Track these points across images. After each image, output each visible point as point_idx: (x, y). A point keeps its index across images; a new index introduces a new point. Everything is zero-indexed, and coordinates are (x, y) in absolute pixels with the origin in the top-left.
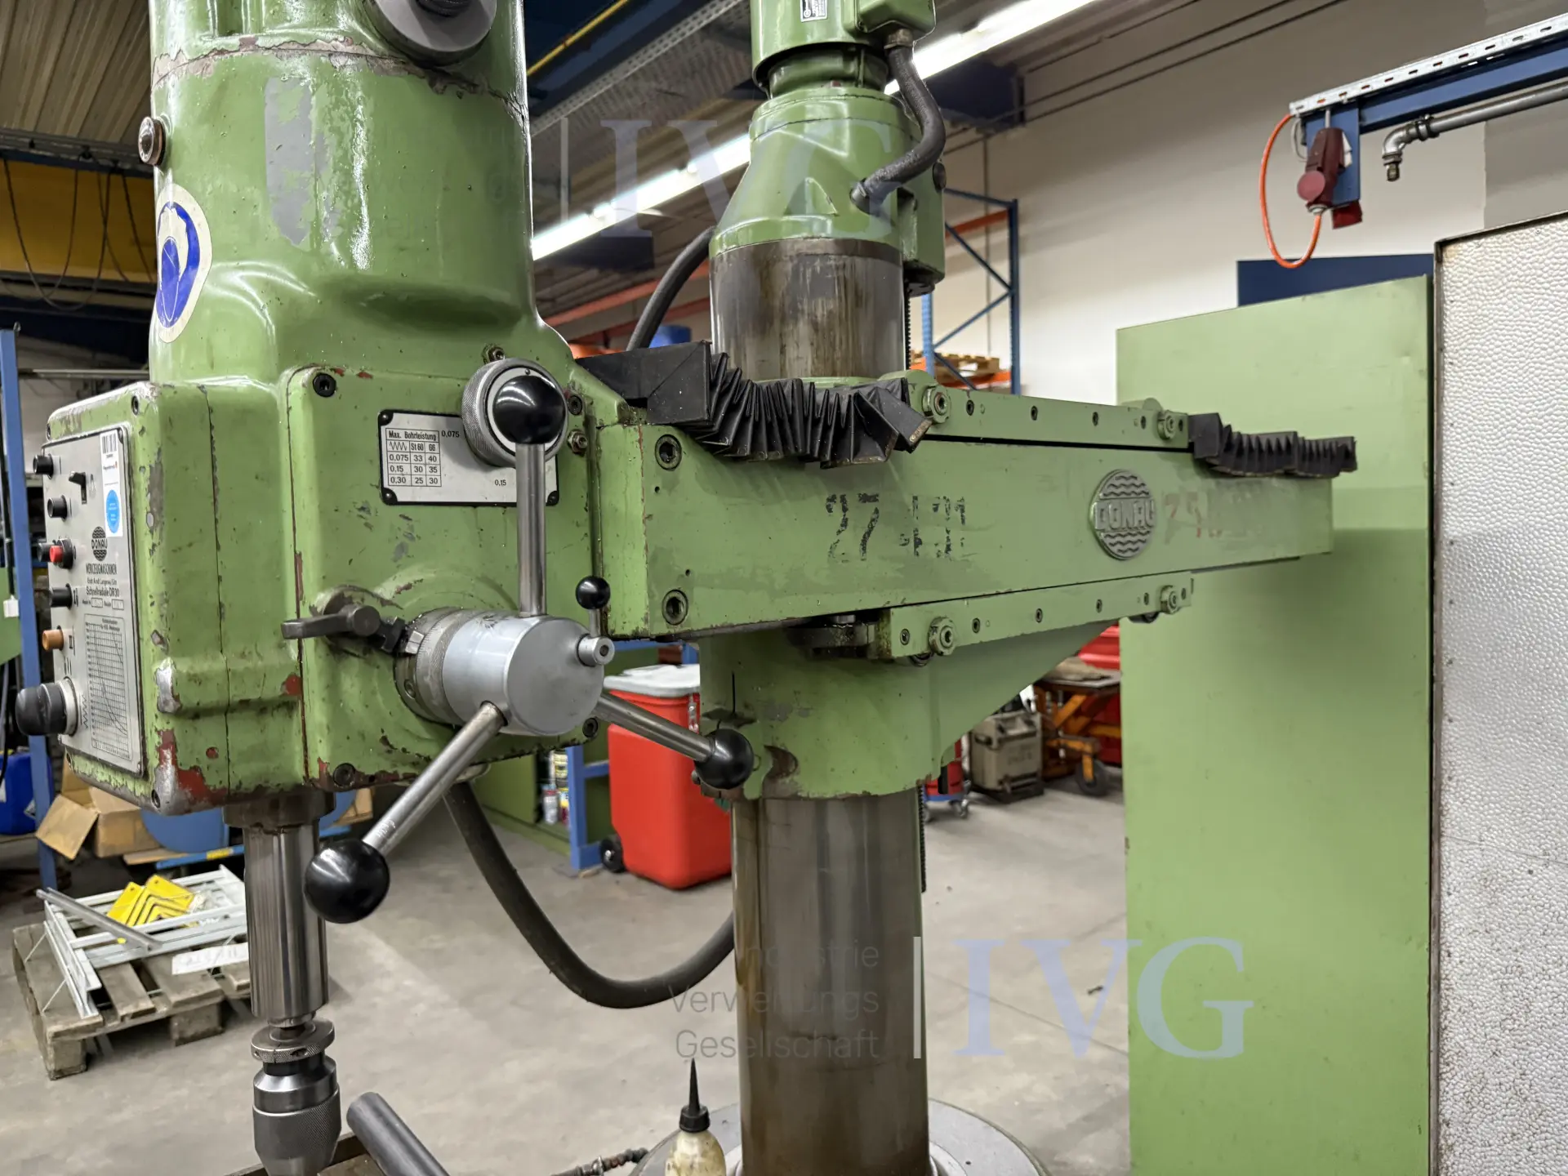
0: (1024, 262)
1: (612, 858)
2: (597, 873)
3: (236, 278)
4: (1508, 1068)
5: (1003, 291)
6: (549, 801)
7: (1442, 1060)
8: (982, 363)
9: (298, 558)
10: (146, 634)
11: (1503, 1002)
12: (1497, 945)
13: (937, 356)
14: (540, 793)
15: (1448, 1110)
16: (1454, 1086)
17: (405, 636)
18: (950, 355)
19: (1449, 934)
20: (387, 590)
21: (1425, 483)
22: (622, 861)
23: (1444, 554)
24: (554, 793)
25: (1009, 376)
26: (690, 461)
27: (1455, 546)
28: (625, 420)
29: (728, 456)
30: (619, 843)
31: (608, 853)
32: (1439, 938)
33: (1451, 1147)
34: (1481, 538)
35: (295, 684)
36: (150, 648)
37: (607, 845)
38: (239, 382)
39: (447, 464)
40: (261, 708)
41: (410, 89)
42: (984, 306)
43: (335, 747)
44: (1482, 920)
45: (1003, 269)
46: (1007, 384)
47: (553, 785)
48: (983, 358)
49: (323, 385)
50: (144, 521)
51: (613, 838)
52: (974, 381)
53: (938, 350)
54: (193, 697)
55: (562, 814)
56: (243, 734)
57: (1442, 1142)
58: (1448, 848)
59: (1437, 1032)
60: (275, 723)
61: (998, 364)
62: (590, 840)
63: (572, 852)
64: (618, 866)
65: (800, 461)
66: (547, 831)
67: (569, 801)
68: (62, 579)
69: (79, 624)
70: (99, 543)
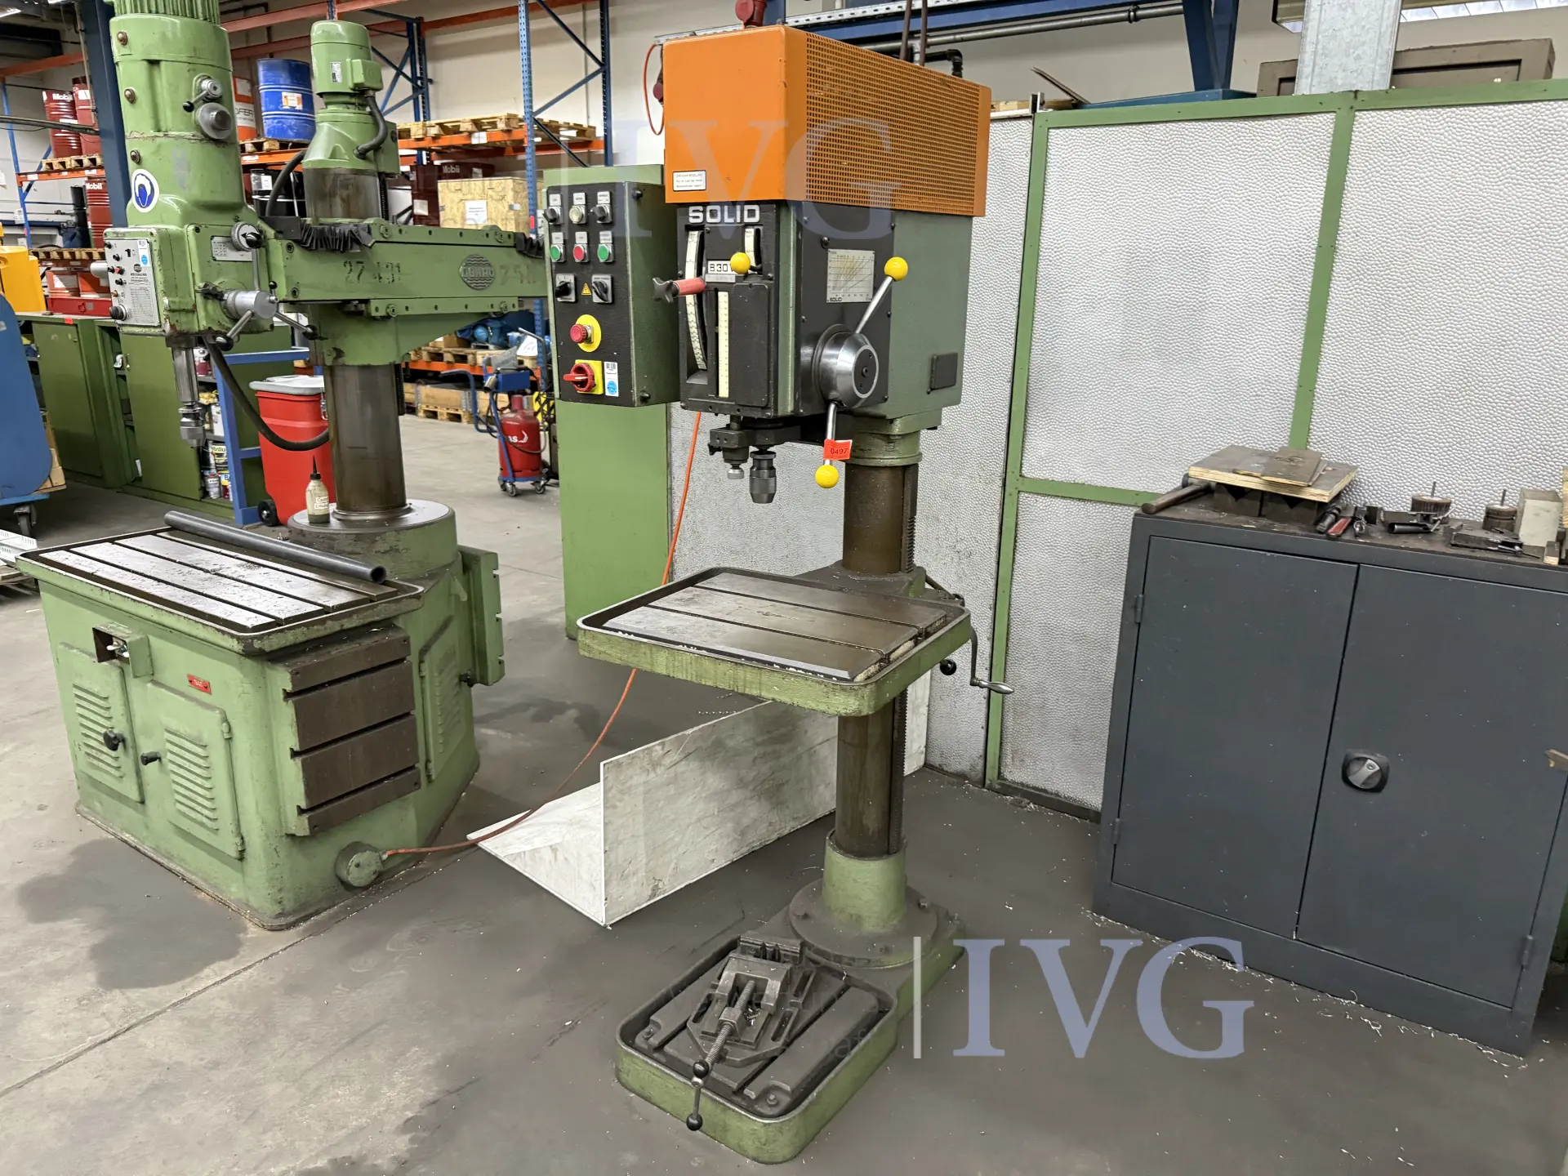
0: (613, 42)
1: (268, 515)
2: (258, 526)
3: (167, 198)
5: (597, 67)
6: (211, 481)
8: (581, 131)
9: (193, 274)
10: (159, 291)
13: (536, 121)
14: (203, 477)
17: (223, 295)
18: (551, 121)
20: (216, 283)
22: (278, 517)
24: (214, 476)
25: (603, 145)
26: (297, 250)
28: (276, 238)
29: (309, 249)
30: (273, 504)
31: (265, 512)
35: (195, 306)
36: (160, 295)
37: (264, 506)
38: (173, 228)
39: (228, 250)
40: (187, 311)
41: (211, 147)
42: (583, 77)
43: (207, 323)
45: (595, 46)
46: (602, 151)
47: (214, 471)
48: (581, 126)
49: (197, 230)
50: (157, 263)
51: (268, 501)
52: (573, 144)
53: (538, 117)
54: (173, 307)
55: (224, 491)
56: (183, 318)
60: (190, 315)
61: (594, 132)
62: (249, 506)
63: (237, 514)
64: (274, 520)
65: (334, 251)
66: (214, 504)
67: (229, 480)
68: (118, 277)
69: (127, 289)
70: (137, 268)
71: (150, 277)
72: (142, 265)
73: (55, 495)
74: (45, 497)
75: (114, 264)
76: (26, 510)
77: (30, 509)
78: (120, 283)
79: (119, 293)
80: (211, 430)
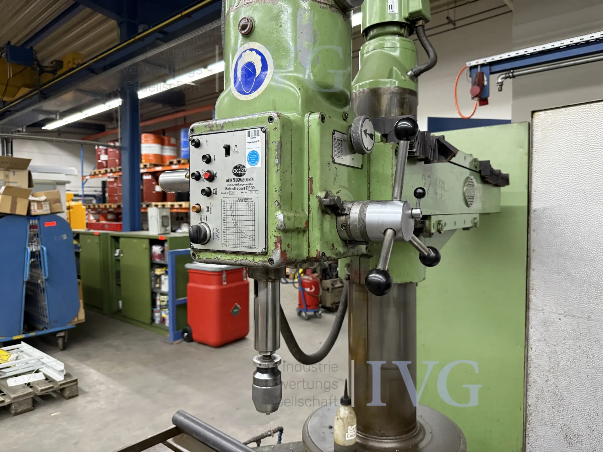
1: (187, 336)
2: (181, 342)
4: (551, 385)
6: (157, 315)
7: (528, 385)
9: (310, 180)
11: (550, 363)
12: (548, 344)
14: (153, 312)
15: (530, 401)
16: (532, 393)
17: (346, 210)
19: (531, 341)
20: (337, 193)
21: (526, 191)
22: (192, 337)
23: (532, 215)
24: (159, 312)
27: (536, 212)
28: (382, 141)
30: (191, 330)
31: (186, 334)
32: (528, 343)
33: (531, 414)
34: (544, 209)
35: (307, 223)
37: (185, 331)
40: (300, 231)
44: (543, 336)
47: (158, 309)
49: (323, 118)
50: (274, 161)
51: (188, 328)
55: (163, 320)
56: (294, 240)
57: (528, 412)
58: (532, 313)
59: (527, 375)
60: (301, 236)
62: (177, 329)
63: (170, 335)
64: (190, 339)
66: (156, 327)
67: (167, 314)
68: (205, 184)
69: (216, 202)
70: (239, 170)
71: (260, 183)
72: (248, 166)
73: (79, 325)
74: (74, 326)
75: (201, 168)
76: (62, 334)
77: (65, 333)
78: (208, 193)
79: (203, 207)
80: (160, 288)
